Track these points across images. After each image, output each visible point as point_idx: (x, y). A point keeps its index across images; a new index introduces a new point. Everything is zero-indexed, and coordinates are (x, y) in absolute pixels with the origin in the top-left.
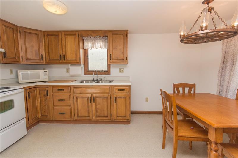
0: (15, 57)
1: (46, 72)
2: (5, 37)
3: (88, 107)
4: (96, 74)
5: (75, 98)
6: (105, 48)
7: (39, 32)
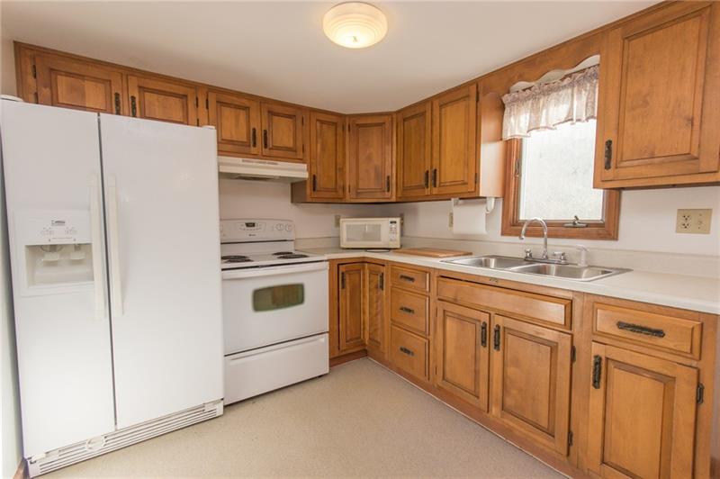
0: (336, 189)
1: (395, 222)
2: (319, 145)
3: (476, 359)
4: (542, 236)
5: (440, 314)
6: (593, 117)
7: (387, 117)
